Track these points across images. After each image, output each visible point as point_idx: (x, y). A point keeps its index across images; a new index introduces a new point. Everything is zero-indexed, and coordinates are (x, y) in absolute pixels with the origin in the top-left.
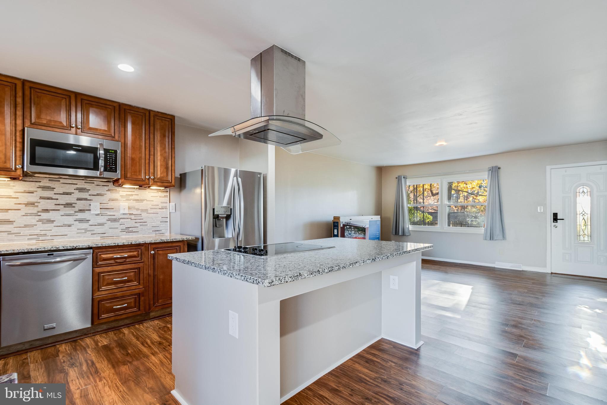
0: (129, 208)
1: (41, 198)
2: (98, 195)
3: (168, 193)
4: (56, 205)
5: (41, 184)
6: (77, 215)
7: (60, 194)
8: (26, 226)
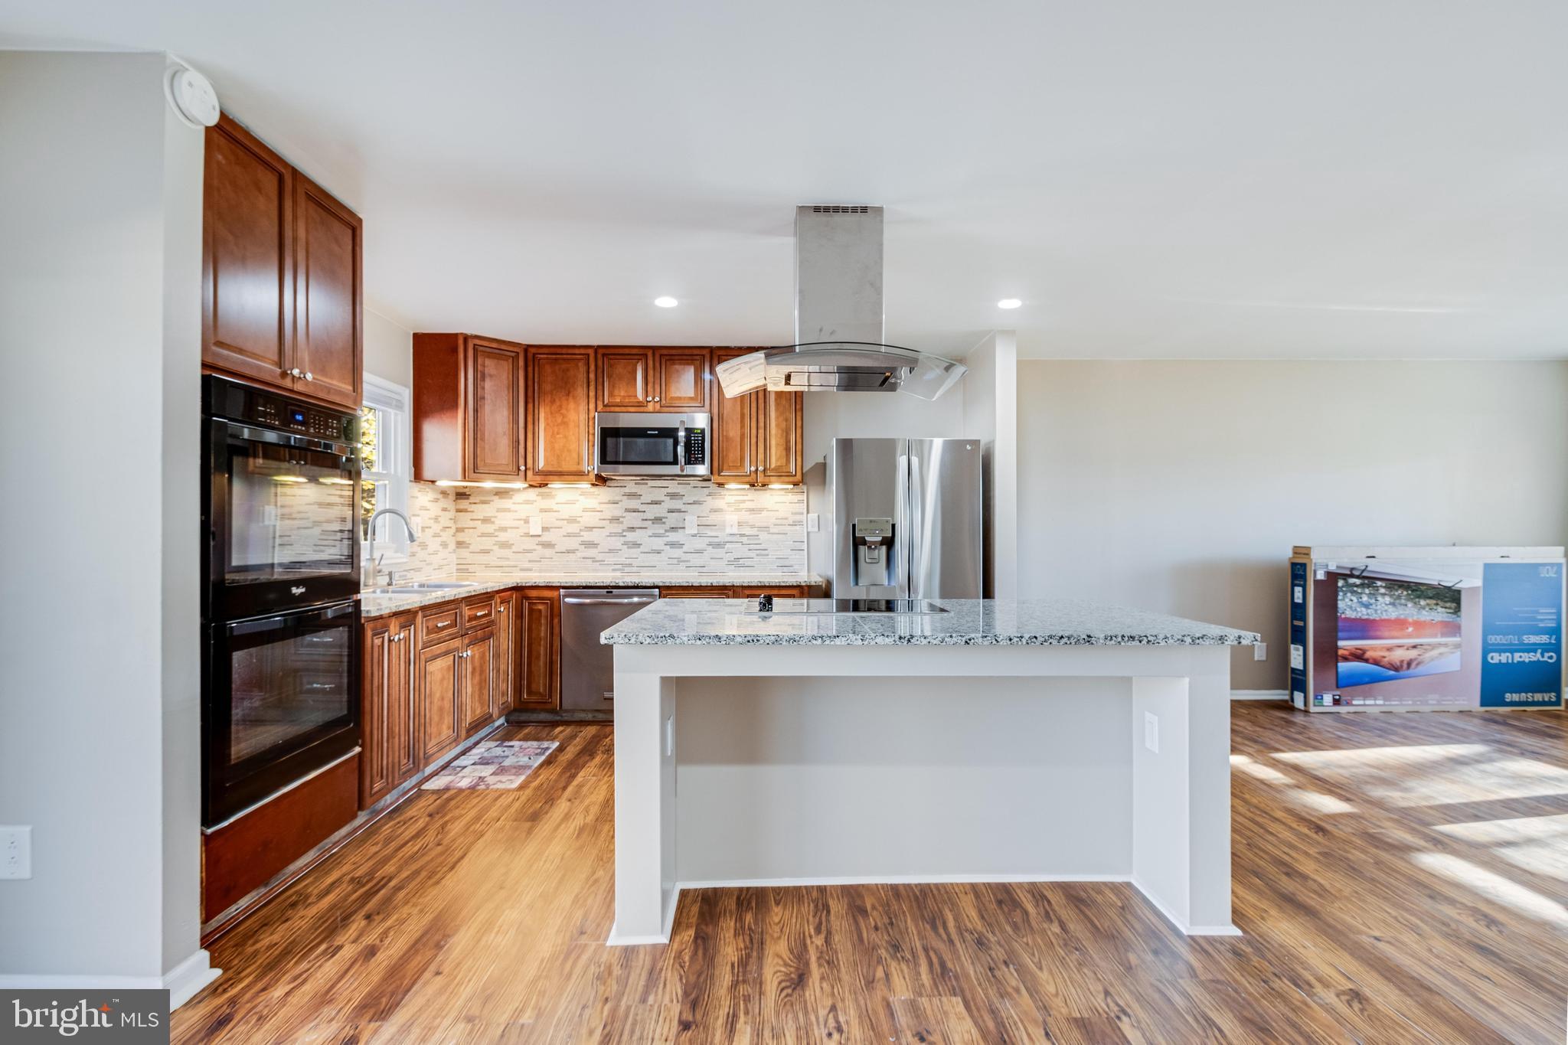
0: (740, 524)
1: (627, 510)
2: (695, 503)
3: (805, 494)
4: (643, 520)
5: (627, 490)
6: (668, 536)
7: (648, 504)
8: (611, 551)
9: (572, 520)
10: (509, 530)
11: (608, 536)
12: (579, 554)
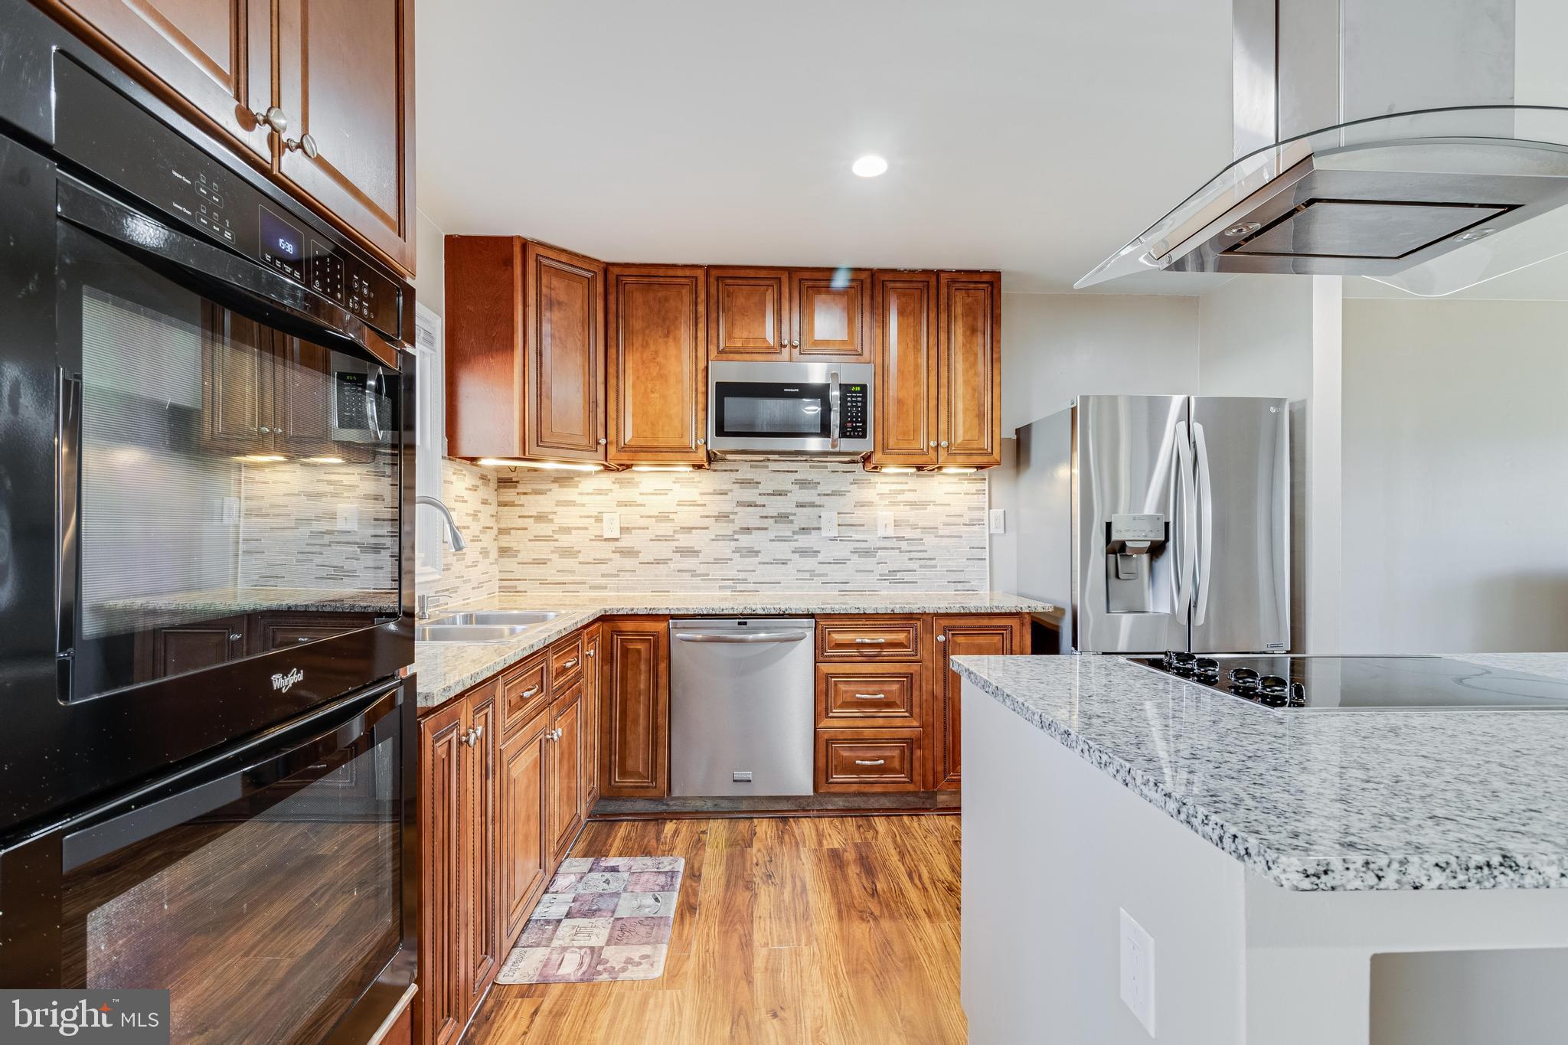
0: (897, 524)
1: (740, 504)
2: (834, 494)
3: (987, 481)
4: (762, 517)
5: (739, 476)
6: (796, 540)
7: (769, 495)
8: (717, 561)
9: (663, 517)
10: (573, 532)
11: (713, 540)
12: (672, 565)
